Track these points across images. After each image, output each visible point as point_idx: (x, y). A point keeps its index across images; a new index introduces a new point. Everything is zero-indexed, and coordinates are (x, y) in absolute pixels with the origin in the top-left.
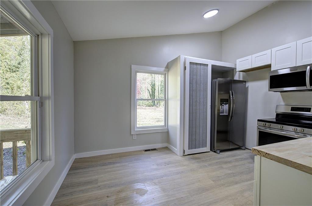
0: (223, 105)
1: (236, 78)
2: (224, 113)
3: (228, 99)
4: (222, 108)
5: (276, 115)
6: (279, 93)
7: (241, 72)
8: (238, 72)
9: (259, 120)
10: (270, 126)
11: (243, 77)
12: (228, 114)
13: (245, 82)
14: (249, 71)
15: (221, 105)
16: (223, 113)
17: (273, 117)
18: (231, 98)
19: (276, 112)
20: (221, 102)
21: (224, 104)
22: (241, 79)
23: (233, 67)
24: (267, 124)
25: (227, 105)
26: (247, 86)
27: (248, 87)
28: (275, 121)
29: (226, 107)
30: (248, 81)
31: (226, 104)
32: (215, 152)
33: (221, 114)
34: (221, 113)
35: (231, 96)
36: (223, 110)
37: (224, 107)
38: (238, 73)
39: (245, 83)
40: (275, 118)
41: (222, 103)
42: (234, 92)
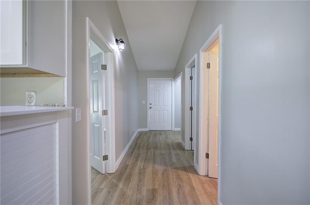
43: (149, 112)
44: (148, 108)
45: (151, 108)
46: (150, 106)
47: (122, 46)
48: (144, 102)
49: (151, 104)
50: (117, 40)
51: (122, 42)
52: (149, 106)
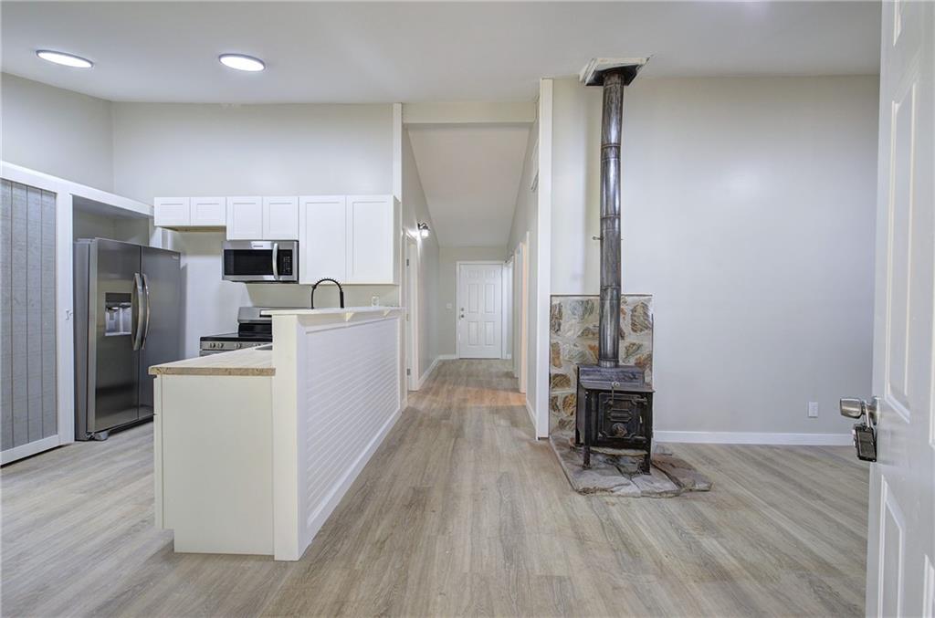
0: (115, 310)
1: (156, 241)
2: (119, 331)
3: (130, 295)
4: (111, 318)
5: (240, 326)
6: (244, 284)
7: (169, 231)
8: (161, 229)
9: (203, 339)
10: (222, 346)
11: (175, 242)
12: (130, 333)
13: (178, 254)
14: (186, 230)
15: (110, 309)
16: (116, 330)
17: (233, 331)
18: (140, 293)
19: (239, 321)
20: (107, 301)
21: (119, 307)
22: (169, 248)
23: (146, 212)
24: (217, 343)
25: (129, 310)
26: (182, 265)
27: (185, 268)
28: (237, 336)
29: (124, 315)
30: (185, 254)
31: (124, 307)
32: (92, 439)
33: (107, 334)
34: (109, 331)
35: (140, 287)
36: (117, 324)
37: (119, 314)
38: (159, 231)
39: (177, 258)
40: (237, 331)
41: (111, 304)
42: (148, 278)
43: (460, 323)
44: (458, 315)
45: (463, 316)
46: (462, 313)
47: (425, 233)
48: (449, 306)
49: (463, 310)
50: (419, 226)
51: (425, 228)
52: (459, 313)
